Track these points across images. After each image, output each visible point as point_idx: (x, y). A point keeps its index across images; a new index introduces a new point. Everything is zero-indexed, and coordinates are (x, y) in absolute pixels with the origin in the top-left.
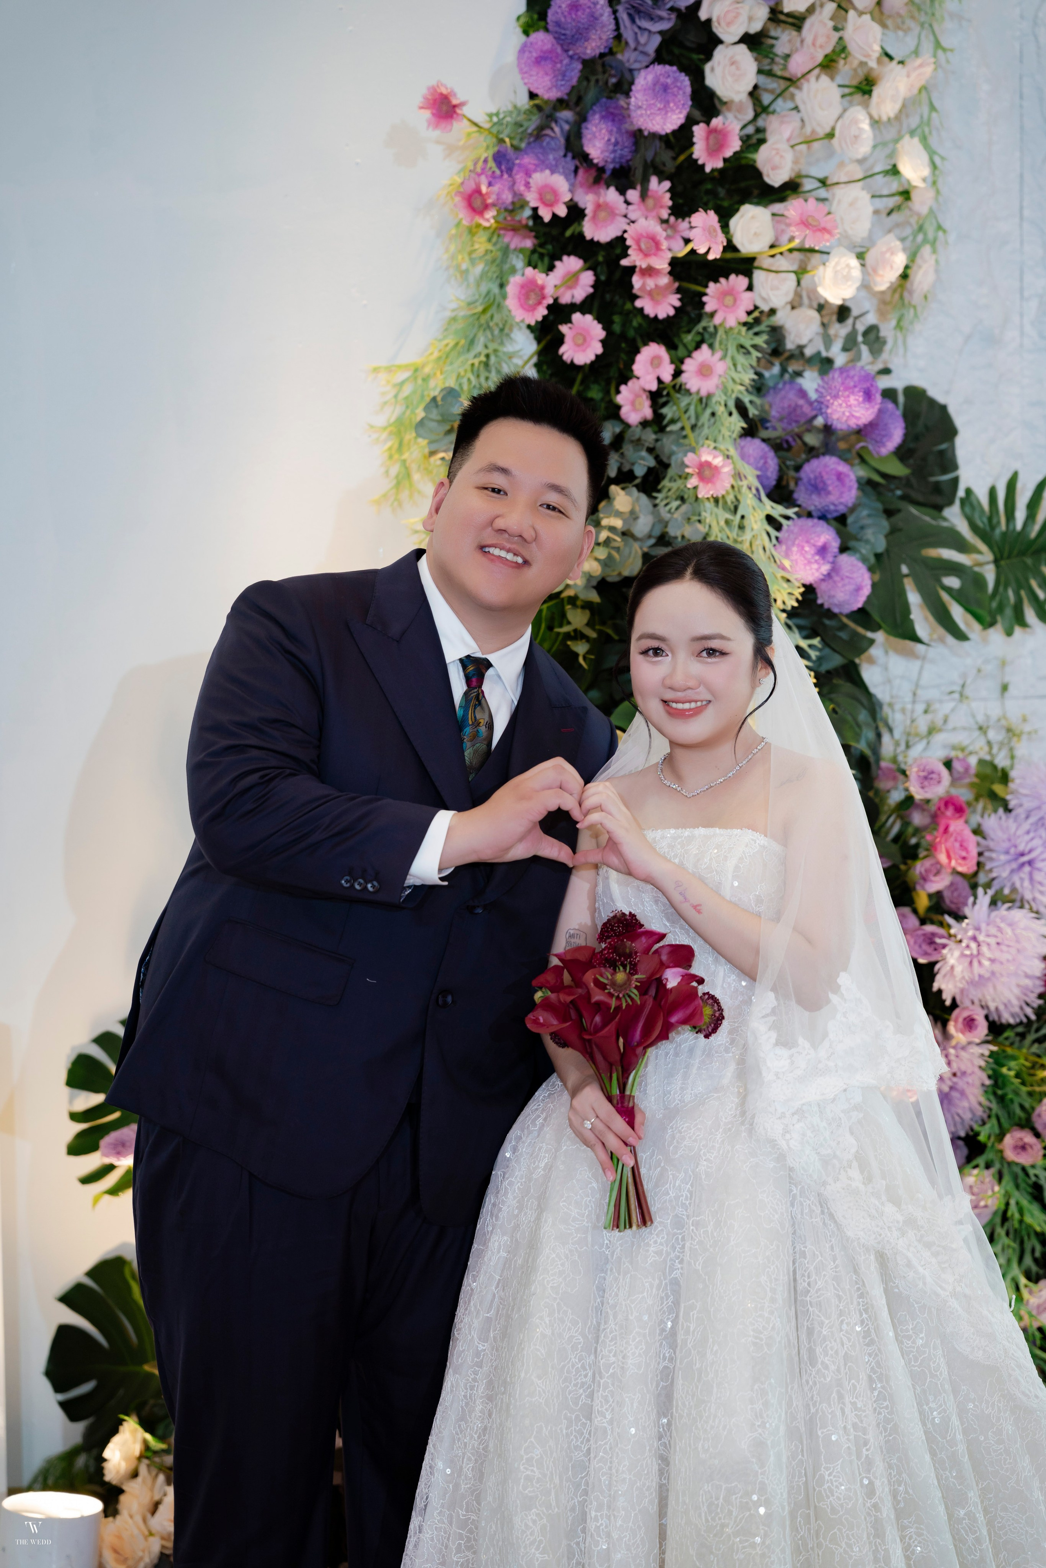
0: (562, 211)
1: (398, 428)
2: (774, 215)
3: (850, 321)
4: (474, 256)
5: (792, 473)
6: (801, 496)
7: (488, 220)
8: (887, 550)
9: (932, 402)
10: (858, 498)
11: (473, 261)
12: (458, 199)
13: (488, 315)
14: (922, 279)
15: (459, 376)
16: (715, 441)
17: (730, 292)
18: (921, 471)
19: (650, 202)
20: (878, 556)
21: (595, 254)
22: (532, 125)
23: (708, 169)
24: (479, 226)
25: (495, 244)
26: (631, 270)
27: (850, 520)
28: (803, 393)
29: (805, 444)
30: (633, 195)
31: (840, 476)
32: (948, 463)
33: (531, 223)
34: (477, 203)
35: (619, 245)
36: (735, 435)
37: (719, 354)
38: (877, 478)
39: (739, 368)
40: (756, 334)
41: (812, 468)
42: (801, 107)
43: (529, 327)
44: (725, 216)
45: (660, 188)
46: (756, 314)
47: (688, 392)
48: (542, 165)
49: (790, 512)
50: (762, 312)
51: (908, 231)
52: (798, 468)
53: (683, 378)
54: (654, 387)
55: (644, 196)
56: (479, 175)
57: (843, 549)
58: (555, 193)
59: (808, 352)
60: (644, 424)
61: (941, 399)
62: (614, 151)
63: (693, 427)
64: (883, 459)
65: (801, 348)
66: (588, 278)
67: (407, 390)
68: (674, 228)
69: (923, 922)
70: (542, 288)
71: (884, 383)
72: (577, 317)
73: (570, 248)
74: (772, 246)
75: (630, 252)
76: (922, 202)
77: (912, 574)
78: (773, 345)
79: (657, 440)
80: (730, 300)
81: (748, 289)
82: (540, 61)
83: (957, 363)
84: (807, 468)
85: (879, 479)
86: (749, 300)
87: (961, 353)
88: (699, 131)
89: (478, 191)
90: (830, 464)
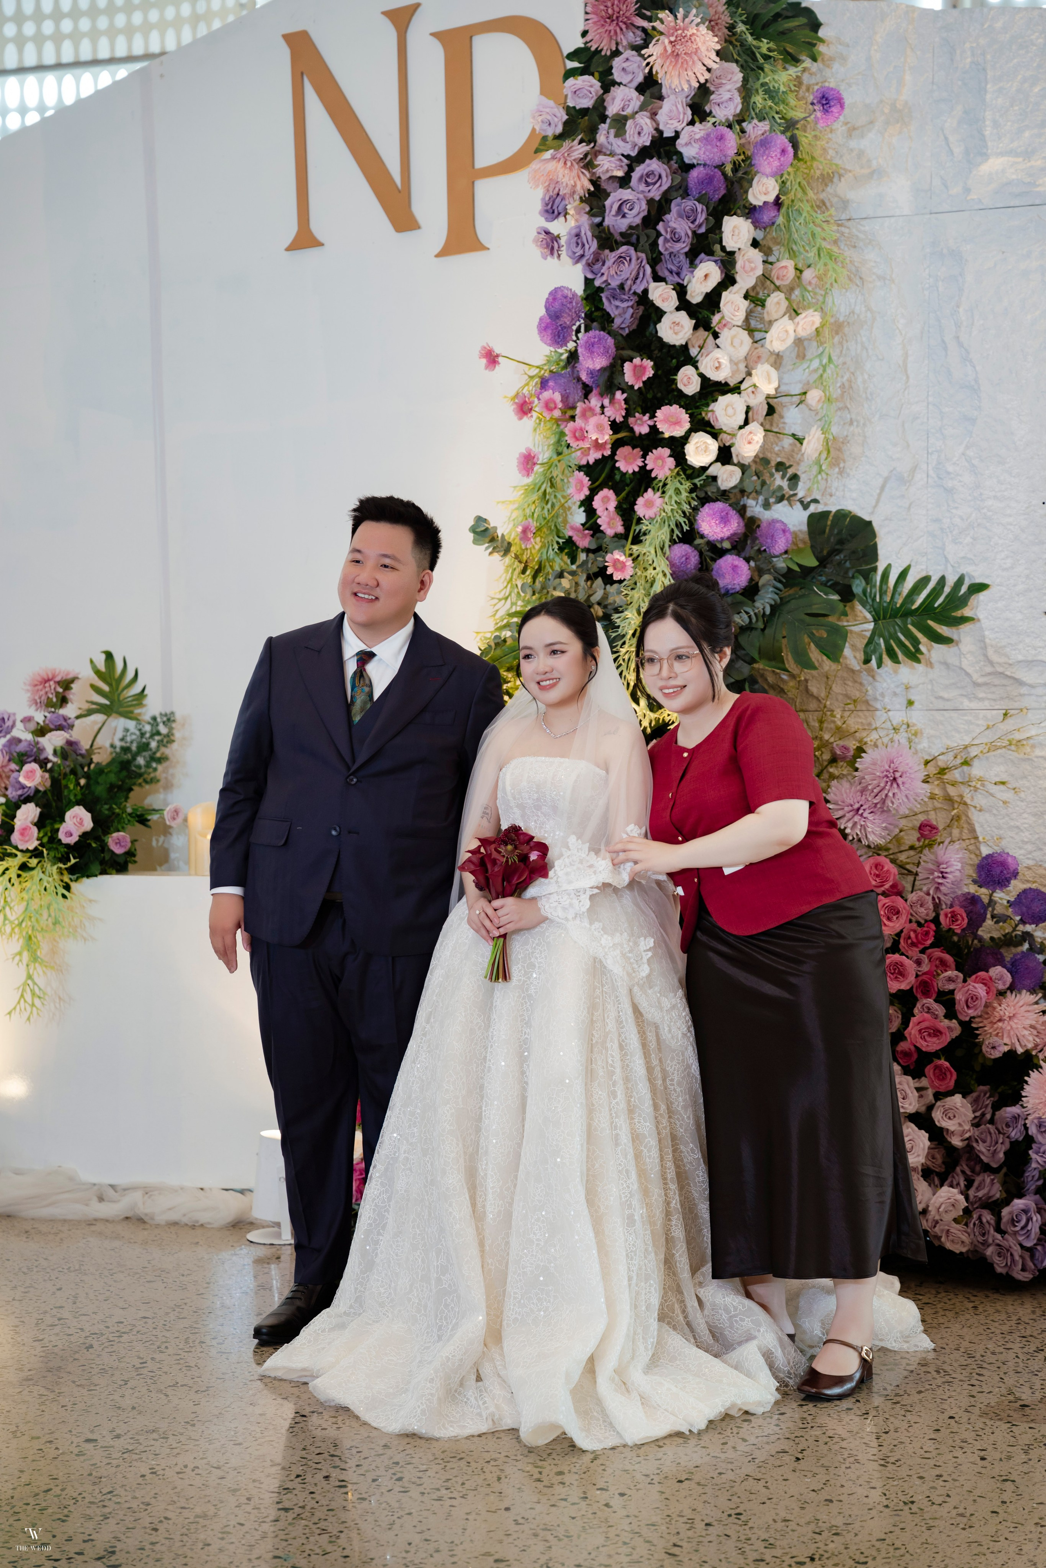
12: (509, 410)
17: (660, 457)
19: (617, 406)
34: (525, 408)
37: (659, 494)
39: (673, 502)
41: (720, 562)
42: (721, 345)
45: (621, 398)
47: (638, 517)
53: (636, 508)
55: (612, 402)
58: (555, 403)
60: (617, 536)
61: (867, 518)
80: (660, 462)
81: (670, 456)
82: (545, 329)
83: (880, 495)
84: (718, 561)
85: (797, 569)
86: (671, 462)
87: (883, 488)
88: (627, 365)
89: (525, 402)
90: (730, 560)
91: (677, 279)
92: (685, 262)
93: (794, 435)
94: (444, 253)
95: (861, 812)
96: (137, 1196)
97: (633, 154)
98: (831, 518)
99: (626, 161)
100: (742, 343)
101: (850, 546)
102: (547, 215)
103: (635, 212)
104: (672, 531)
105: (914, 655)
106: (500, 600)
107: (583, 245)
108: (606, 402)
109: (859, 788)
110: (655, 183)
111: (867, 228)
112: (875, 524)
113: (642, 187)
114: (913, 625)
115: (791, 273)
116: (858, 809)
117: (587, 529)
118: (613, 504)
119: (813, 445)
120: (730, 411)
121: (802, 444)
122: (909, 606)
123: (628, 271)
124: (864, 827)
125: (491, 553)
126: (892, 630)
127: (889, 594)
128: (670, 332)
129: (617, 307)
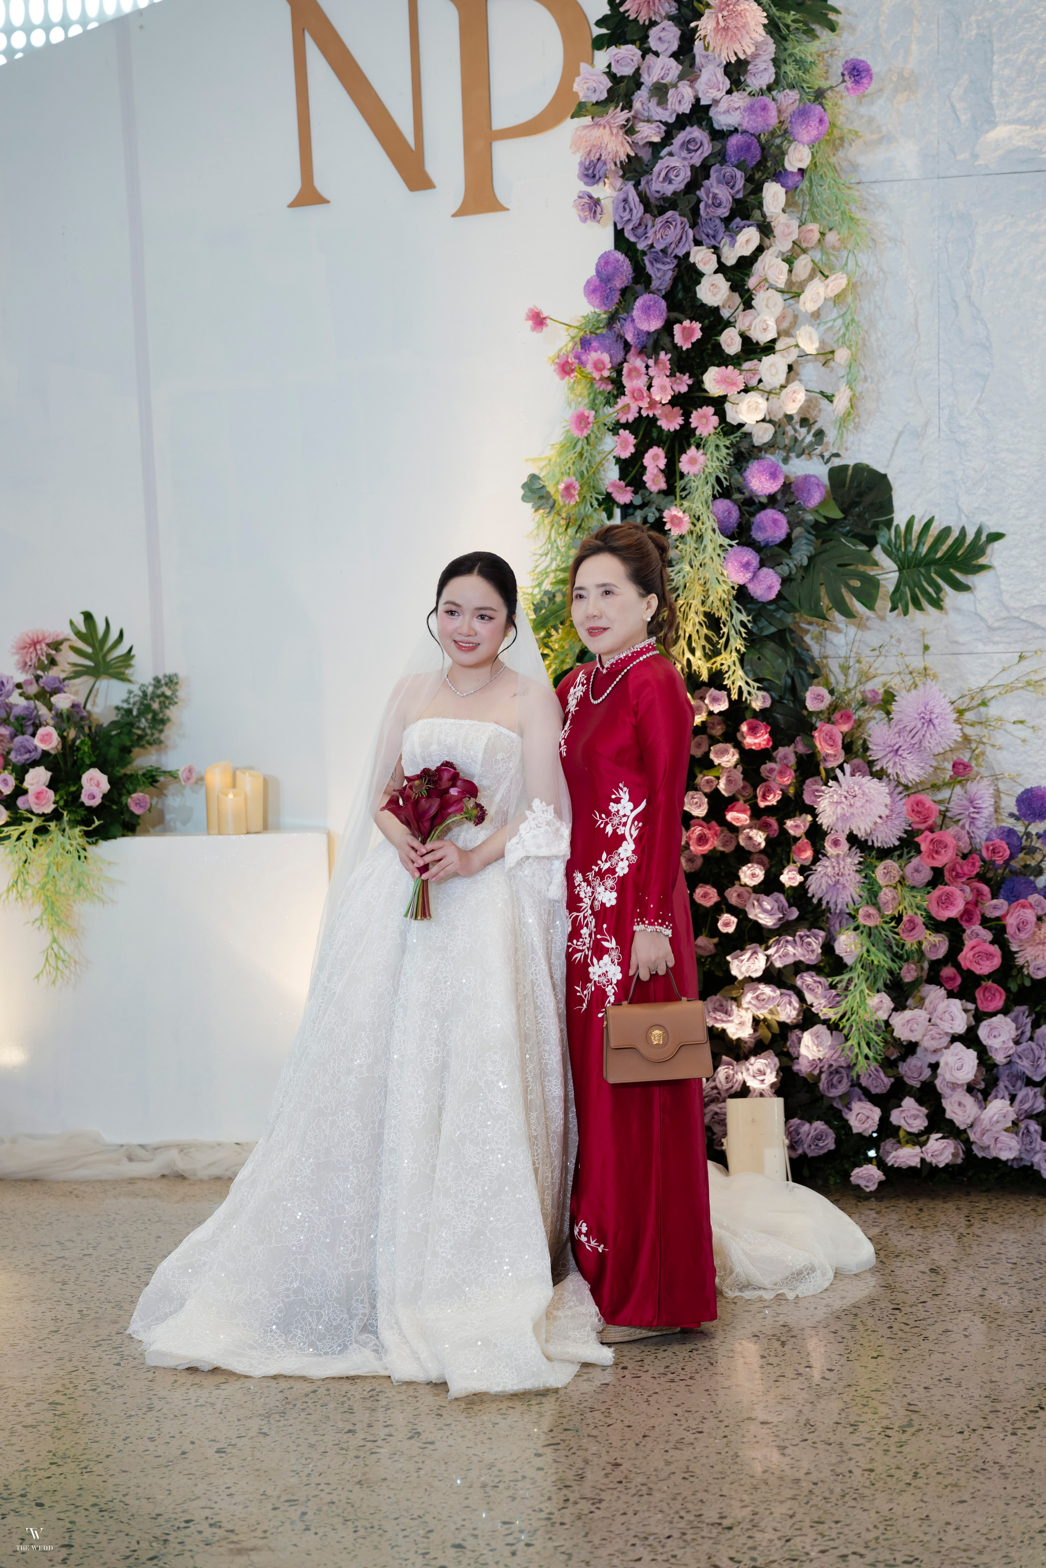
2: (742, 370)
6: (753, 533)
15: (544, 469)
17: (704, 416)
19: (661, 366)
23: (686, 347)
29: (760, 502)
31: (775, 521)
32: (885, 509)
34: (567, 368)
36: (711, 496)
37: (701, 451)
39: (715, 458)
41: (760, 516)
42: (756, 307)
44: (697, 374)
45: (664, 358)
47: (682, 473)
49: (735, 543)
50: (733, 426)
52: (753, 516)
53: (680, 466)
55: (656, 362)
57: (763, 565)
58: (603, 363)
60: (660, 492)
61: (882, 471)
72: (621, 432)
80: (704, 420)
81: (714, 414)
82: (594, 291)
83: (894, 449)
84: (758, 516)
85: (823, 521)
86: (715, 420)
87: (896, 443)
88: (677, 328)
89: (567, 362)
90: (770, 514)
91: (713, 242)
92: (721, 227)
93: (822, 393)
94: (462, 212)
95: (900, 752)
96: (174, 1153)
97: (671, 120)
98: (850, 472)
99: (663, 128)
100: (775, 304)
101: (868, 499)
102: (587, 180)
103: (680, 178)
104: (713, 488)
105: (937, 603)
106: (541, 555)
107: (631, 210)
108: (651, 362)
109: (896, 730)
110: (696, 150)
111: (877, 192)
112: (890, 477)
113: (684, 154)
114: (936, 573)
115: (817, 236)
116: (897, 750)
117: (627, 486)
118: (662, 463)
119: (842, 402)
120: (774, 371)
121: (831, 401)
122: (932, 555)
123: (672, 234)
124: (903, 768)
125: (536, 510)
126: (916, 579)
127: (914, 544)
128: (710, 294)
129: (658, 269)
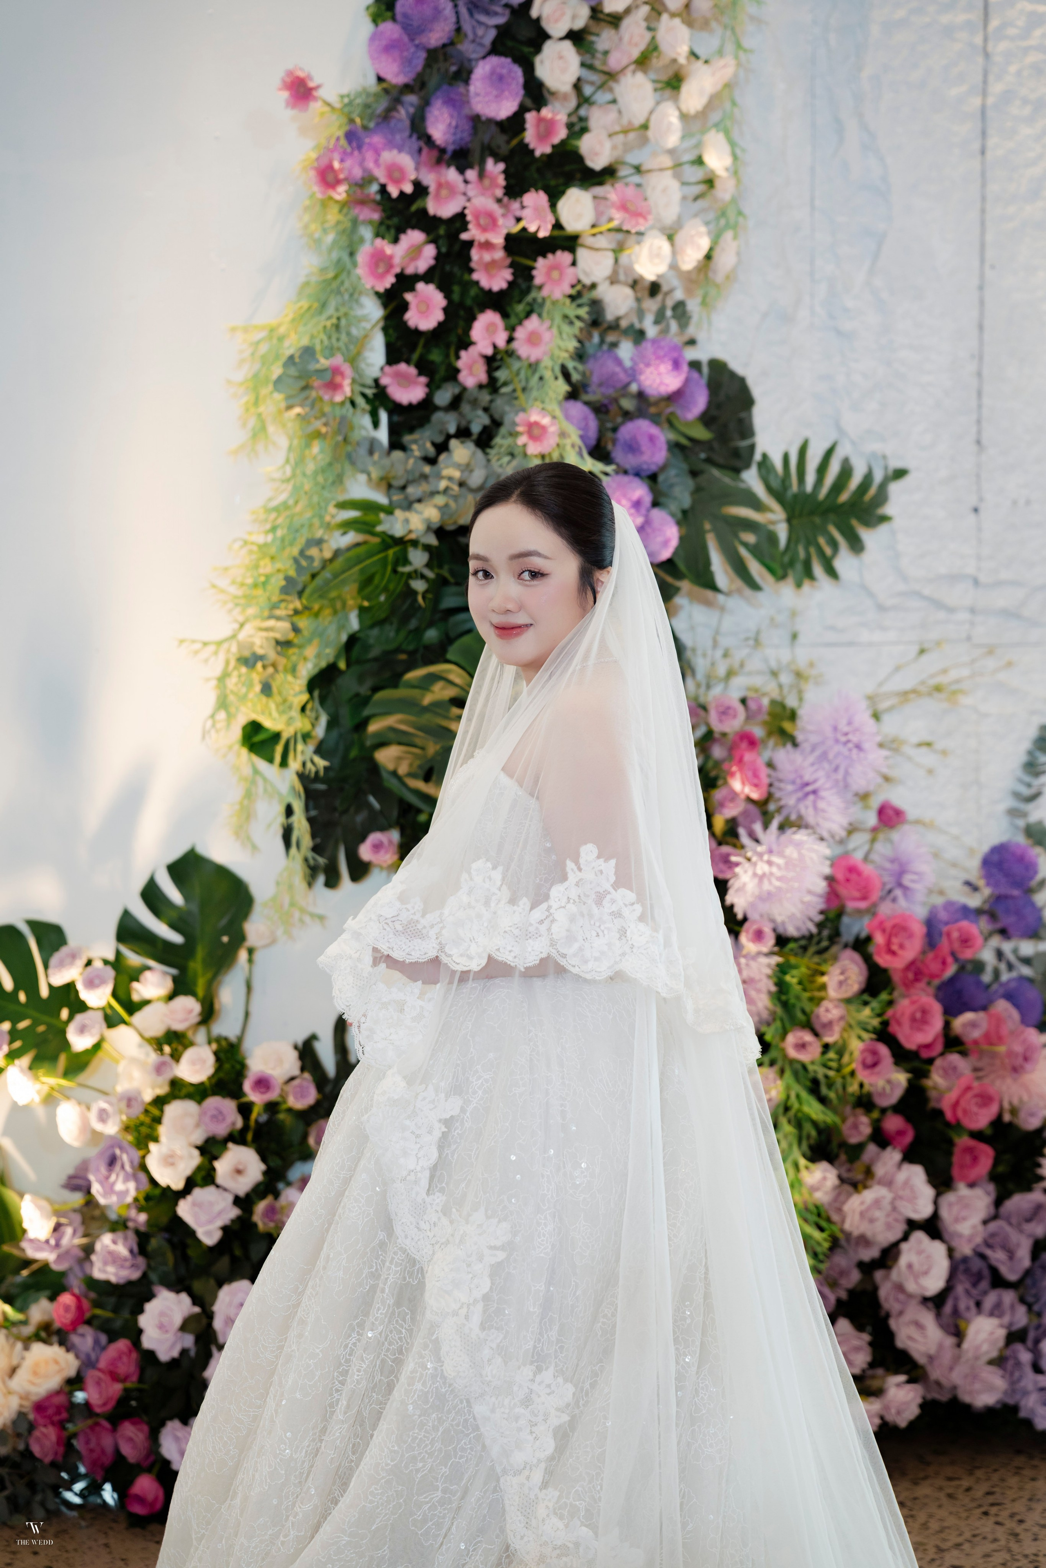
0: (408, 189)
1: (256, 382)
2: (595, 197)
3: (659, 298)
4: (327, 225)
5: (610, 435)
6: (618, 454)
7: (340, 194)
8: (693, 508)
9: (733, 375)
10: (667, 460)
11: (325, 231)
12: (312, 174)
13: (338, 281)
14: (725, 260)
15: (312, 337)
16: (543, 402)
17: (557, 267)
18: (723, 437)
19: (487, 182)
20: (685, 512)
21: (436, 228)
22: (381, 106)
23: (538, 153)
24: (331, 198)
25: (346, 215)
26: (470, 244)
27: (661, 478)
28: (619, 362)
29: (620, 408)
30: (471, 174)
31: (652, 439)
32: (746, 430)
33: (378, 197)
34: (330, 178)
35: (460, 220)
36: (561, 397)
37: (547, 323)
38: (684, 441)
39: (565, 336)
40: (579, 306)
41: (628, 430)
42: (619, 99)
43: (377, 294)
44: (554, 197)
45: (495, 168)
46: (579, 287)
47: (519, 358)
48: (391, 144)
49: (610, 469)
50: (584, 286)
51: (711, 216)
52: (615, 430)
53: (515, 345)
54: (489, 351)
55: (482, 175)
56: (332, 151)
57: (655, 504)
58: (401, 170)
59: (624, 324)
60: (480, 386)
61: (740, 372)
62: (455, 134)
63: (524, 389)
64: (688, 424)
65: (618, 319)
66: (430, 251)
67: (263, 348)
68: (506, 207)
69: (720, 844)
70: (391, 257)
71: (691, 354)
72: (420, 286)
73: (414, 221)
74: (593, 226)
75: (470, 226)
76: (725, 190)
77: (715, 530)
78: (594, 317)
79: (491, 401)
80: (553, 274)
81: (572, 265)
83: (755, 338)
84: (624, 429)
88: (530, 119)
89: (330, 165)
105: (830, 568)
112: (750, 383)
114: (836, 525)
118: (502, 338)
122: (833, 501)
124: (826, 816)
126: (811, 534)
127: (809, 481)
128: (552, 72)
129: (480, 24)
